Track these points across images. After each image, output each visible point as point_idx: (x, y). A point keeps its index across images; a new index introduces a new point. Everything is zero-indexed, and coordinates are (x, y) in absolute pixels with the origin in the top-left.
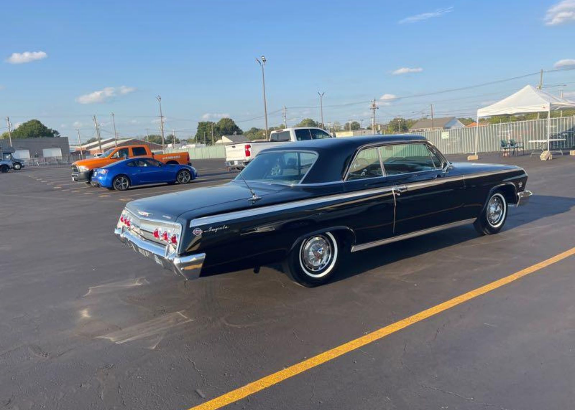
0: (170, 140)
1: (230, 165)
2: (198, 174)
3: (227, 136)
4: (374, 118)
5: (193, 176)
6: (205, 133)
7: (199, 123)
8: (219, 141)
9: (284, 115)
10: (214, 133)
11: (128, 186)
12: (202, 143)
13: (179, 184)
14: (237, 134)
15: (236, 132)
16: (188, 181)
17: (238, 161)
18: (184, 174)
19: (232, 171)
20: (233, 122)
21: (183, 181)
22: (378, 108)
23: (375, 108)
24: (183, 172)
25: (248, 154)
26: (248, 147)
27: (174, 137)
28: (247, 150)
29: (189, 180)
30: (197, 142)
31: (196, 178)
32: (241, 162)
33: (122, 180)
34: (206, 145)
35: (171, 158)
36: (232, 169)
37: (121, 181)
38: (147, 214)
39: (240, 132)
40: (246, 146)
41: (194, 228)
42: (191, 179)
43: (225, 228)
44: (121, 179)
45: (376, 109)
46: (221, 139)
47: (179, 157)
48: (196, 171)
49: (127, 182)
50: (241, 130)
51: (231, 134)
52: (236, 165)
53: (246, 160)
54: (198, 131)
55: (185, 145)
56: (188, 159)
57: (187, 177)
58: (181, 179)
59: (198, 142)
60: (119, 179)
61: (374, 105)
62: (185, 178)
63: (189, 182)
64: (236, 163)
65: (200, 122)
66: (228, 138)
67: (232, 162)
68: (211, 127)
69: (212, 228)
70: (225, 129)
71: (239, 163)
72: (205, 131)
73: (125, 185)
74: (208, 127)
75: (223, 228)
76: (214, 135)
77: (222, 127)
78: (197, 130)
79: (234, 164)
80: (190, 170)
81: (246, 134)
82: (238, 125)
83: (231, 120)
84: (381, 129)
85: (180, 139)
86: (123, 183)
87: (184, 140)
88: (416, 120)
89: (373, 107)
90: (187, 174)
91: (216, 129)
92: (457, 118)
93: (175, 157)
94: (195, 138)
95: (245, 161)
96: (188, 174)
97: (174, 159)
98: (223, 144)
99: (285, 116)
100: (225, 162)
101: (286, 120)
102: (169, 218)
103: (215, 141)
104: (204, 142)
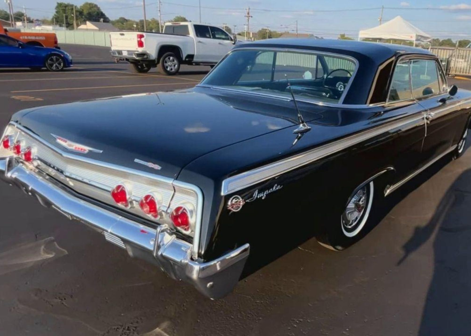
0: (19, 17)
1: (117, 55)
2: (73, 61)
3: (91, 22)
4: (248, 25)
5: (67, 63)
6: (64, 15)
7: (58, 3)
8: (82, 27)
9: (159, 9)
10: (77, 16)
12: (61, 26)
13: (47, 70)
14: (104, 21)
15: (102, 20)
16: (60, 68)
17: (128, 51)
18: (55, 59)
19: (121, 61)
20: (99, 9)
21: (54, 68)
22: (252, 17)
23: (249, 16)
24: (54, 58)
25: (141, 44)
26: (141, 36)
27: (25, 15)
28: (139, 39)
29: (61, 67)
30: (54, 24)
31: (71, 65)
32: (132, 52)
34: (66, 28)
35: (33, 38)
36: (121, 60)
38: (87, 149)
39: (106, 20)
40: (138, 35)
42: (65, 66)
43: (277, 189)
45: (250, 18)
46: (86, 24)
47: (44, 38)
48: (70, 58)
50: (107, 18)
51: (98, 21)
52: (125, 56)
53: (138, 51)
54: (57, 12)
55: (39, 25)
56: (56, 42)
57: (60, 64)
58: (51, 65)
59: (56, 24)
61: (248, 14)
62: (57, 64)
63: (62, 70)
64: (125, 54)
65: (59, 2)
66: (92, 24)
67: (120, 52)
68: (72, 9)
69: (259, 193)
70: (89, 14)
71: (129, 54)
72: (65, 13)
74: (69, 9)
75: (274, 188)
76: (77, 19)
77: (85, 12)
78: (55, 10)
79: (122, 54)
80: (62, 56)
81: (113, 23)
82: (104, 12)
83: (96, 6)
84: (253, 36)
87: (37, 20)
88: (279, 32)
89: (247, 15)
90: (59, 60)
91: (78, 13)
92: (315, 35)
93: (37, 38)
94: (53, 19)
95: (137, 52)
96: (60, 60)
97: (36, 39)
98: (87, 30)
99: (160, 11)
100: (111, 51)
101: (160, 14)
102: (157, 167)
103: (78, 25)
104: (64, 25)
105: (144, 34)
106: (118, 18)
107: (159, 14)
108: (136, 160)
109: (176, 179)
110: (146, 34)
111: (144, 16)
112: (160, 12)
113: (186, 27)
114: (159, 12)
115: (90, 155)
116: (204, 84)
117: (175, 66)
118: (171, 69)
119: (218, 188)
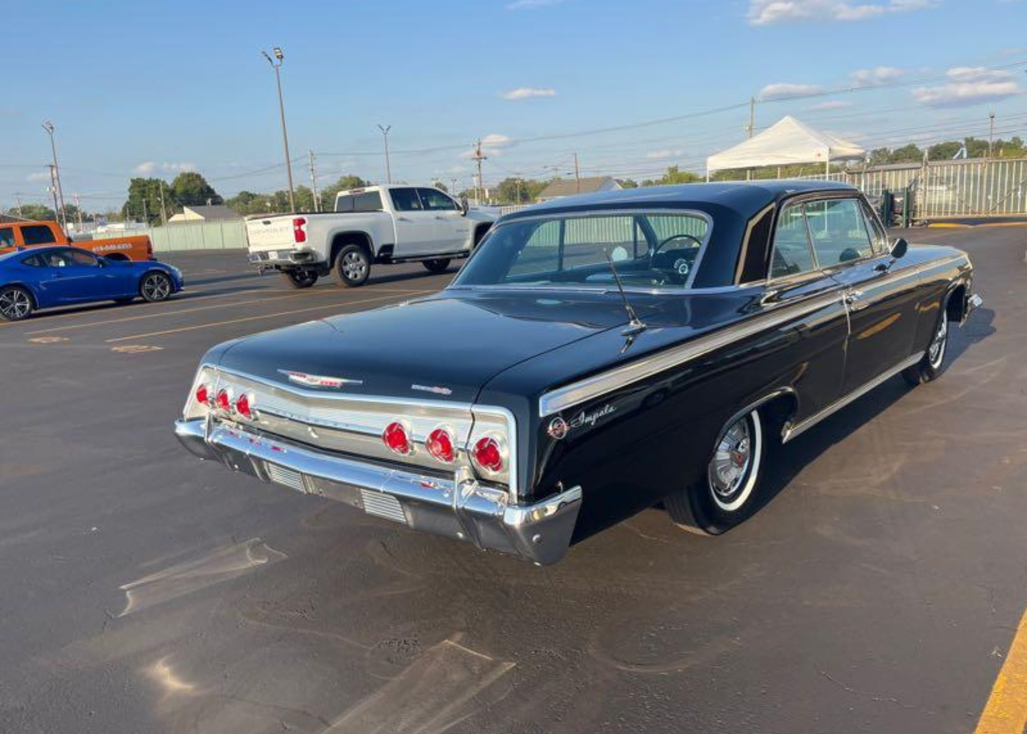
0: (71, 214)
1: (260, 261)
2: (185, 281)
3: (193, 207)
4: (480, 176)
5: (175, 284)
6: (144, 200)
7: (133, 181)
8: (177, 217)
9: (310, 167)
10: (166, 201)
11: (30, 310)
12: (138, 221)
13: (145, 301)
14: (213, 204)
15: (209, 201)
16: (165, 296)
17: (278, 251)
18: (155, 281)
19: (267, 271)
20: (203, 181)
21: (155, 296)
22: (485, 158)
23: (481, 158)
24: (155, 277)
25: (300, 236)
26: (300, 222)
27: (79, 209)
28: (297, 228)
29: (167, 293)
30: (128, 218)
31: (183, 288)
32: (286, 252)
33: (15, 298)
34: (147, 223)
35: (112, 248)
36: (266, 268)
37: (12, 299)
38: (338, 381)
39: (217, 201)
40: (295, 221)
41: (548, 419)
42: (172, 291)
43: (610, 411)
44: (12, 294)
45: (483, 160)
46: (183, 212)
47: (130, 246)
48: (180, 275)
49: (27, 300)
50: (219, 197)
51: (204, 204)
52: (275, 260)
53: (295, 249)
54: (130, 197)
55: (103, 224)
56: (150, 250)
57: (164, 288)
58: (151, 292)
59: (131, 219)
60: (7, 295)
61: (478, 153)
62: (159, 288)
63: (167, 299)
64: (274, 257)
65: (135, 178)
66: (192, 210)
67: (264, 255)
68: (157, 188)
69: (586, 416)
70: (186, 193)
71: (280, 257)
72: (144, 197)
73: (22, 308)
74: (149, 189)
75: (606, 411)
76: (166, 206)
77: (179, 190)
78: (128, 194)
79: (268, 258)
80: (167, 272)
81: (230, 203)
82: (212, 187)
83: (198, 176)
84: (492, 196)
85: (90, 212)
86: (18, 304)
87: (98, 216)
88: (542, 181)
89: (476, 156)
90: (162, 281)
91: (167, 194)
92: (615, 178)
93: (119, 247)
94: (124, 209)
95: (294, 252)
96: (165, 280)
97: (118, 250)
98: (186, 223)
99: (312, 170)
100: (248, 256)
101: (314, 177)
102: (446, 391)
103: (169, 216)
104: (145, 218)
105: (305, 217)
106: (236, 195)
107: (312, 178)
108: (414, 387)
109: (476, 402)
110: (308, 218)
111: (288, 183)
112: (313, 174)
113: (376, 194)
114: (311, 172)
115: (345, 389)
116: (457, 284)
117: (361, 269)
118: (356, 276)
119: (534, 407)
